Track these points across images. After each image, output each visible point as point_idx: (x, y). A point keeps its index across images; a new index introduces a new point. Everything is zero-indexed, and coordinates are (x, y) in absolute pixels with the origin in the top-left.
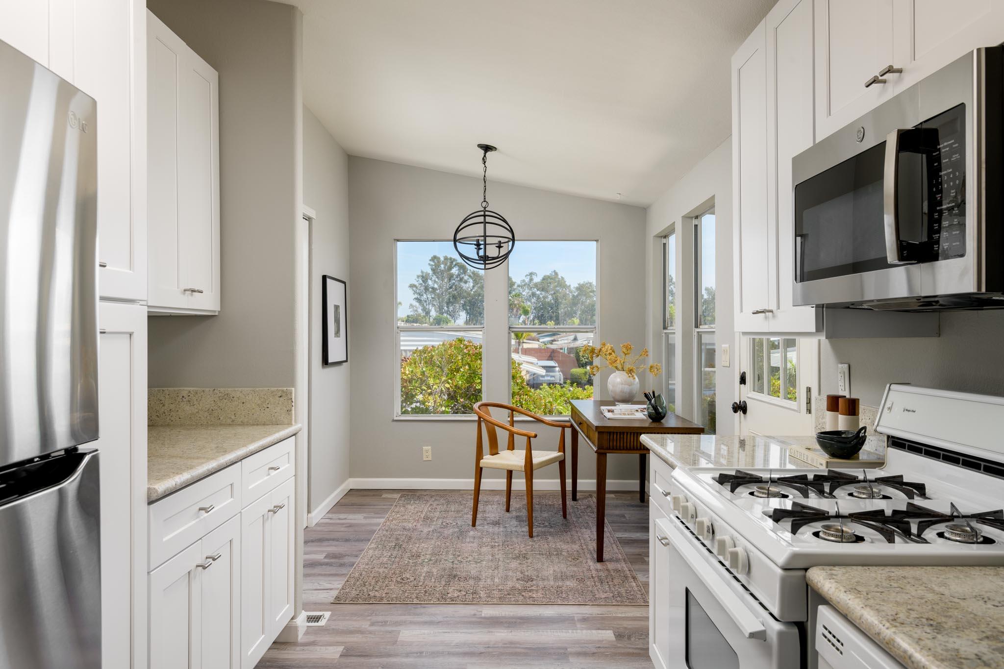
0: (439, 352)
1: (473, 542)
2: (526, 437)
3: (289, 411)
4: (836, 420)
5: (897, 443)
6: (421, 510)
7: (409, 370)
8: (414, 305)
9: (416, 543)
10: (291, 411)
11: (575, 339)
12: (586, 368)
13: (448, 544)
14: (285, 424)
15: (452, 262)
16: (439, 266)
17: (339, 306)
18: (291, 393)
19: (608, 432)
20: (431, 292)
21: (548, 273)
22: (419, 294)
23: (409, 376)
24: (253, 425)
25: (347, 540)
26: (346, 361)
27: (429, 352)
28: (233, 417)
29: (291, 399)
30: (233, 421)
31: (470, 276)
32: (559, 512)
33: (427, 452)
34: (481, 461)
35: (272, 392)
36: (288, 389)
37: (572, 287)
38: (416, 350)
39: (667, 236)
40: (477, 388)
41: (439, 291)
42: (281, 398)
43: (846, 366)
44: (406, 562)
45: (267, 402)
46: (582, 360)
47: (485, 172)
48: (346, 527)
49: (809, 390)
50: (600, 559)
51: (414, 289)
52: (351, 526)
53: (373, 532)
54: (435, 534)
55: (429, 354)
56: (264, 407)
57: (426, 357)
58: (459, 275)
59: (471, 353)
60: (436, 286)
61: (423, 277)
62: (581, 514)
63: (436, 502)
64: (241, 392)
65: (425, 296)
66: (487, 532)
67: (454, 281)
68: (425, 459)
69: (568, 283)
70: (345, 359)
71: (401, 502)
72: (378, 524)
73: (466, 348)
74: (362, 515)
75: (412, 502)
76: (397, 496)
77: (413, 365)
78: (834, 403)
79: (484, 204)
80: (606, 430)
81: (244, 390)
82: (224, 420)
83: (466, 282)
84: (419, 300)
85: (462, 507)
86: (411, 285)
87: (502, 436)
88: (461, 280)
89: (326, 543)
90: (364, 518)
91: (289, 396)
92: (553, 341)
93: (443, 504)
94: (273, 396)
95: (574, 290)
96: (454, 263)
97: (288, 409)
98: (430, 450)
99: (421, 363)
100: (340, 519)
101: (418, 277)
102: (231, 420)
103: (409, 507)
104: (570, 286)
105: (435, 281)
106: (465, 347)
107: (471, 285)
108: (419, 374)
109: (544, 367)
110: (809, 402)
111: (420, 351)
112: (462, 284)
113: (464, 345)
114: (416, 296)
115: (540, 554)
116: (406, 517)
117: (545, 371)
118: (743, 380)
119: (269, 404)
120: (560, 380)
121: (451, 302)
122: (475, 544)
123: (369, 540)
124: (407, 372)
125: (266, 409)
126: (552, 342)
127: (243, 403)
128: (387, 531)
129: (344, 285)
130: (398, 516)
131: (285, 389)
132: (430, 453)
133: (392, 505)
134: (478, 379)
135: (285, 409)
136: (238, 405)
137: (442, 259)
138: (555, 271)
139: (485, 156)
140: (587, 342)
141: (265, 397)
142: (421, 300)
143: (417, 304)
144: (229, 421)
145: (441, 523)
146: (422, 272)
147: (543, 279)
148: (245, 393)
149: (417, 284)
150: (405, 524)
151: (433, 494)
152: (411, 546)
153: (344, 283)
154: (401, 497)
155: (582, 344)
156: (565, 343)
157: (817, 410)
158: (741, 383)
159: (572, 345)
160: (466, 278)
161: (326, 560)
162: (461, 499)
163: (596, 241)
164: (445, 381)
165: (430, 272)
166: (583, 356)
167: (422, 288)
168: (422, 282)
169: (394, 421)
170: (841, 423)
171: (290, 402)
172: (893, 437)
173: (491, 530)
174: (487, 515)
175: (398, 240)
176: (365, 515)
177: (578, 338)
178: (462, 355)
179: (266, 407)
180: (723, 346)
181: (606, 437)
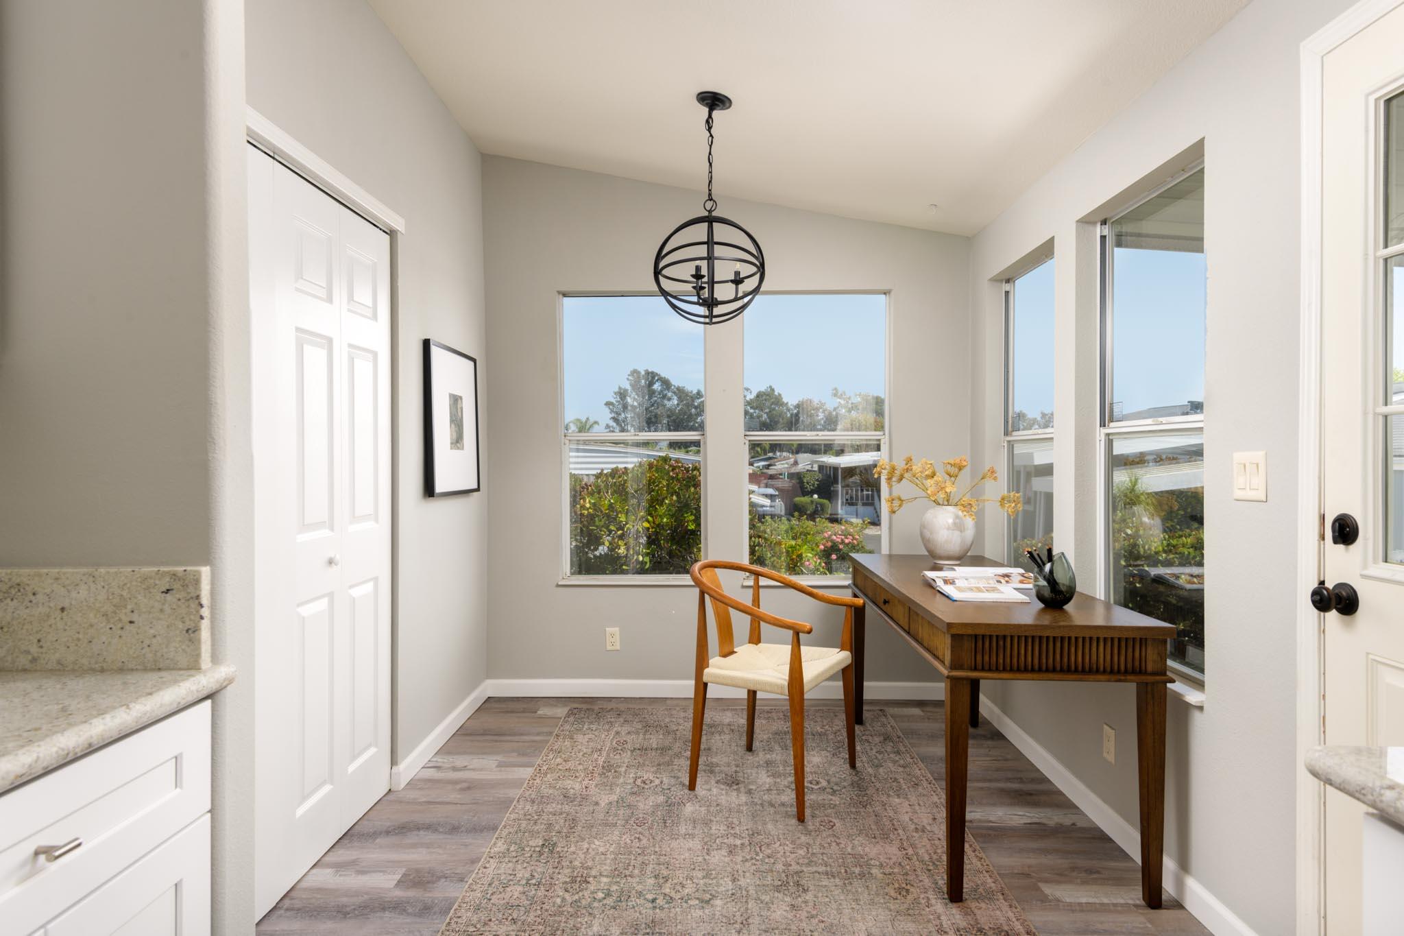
0: (633, 475)
1: (692, 836)
2: (791, 632)
3: (192, 632)
6: (599, 747)
7: (590, 502)
8: (611, 425)
9: (583, 839)
10: (196, 630)
11: (796, 463)
12: (812, 496)
13: (644, 841)
14: (180, 669)
15: (653, 378)
16: (639, 382)
17: (461, 398)
18: (197, 582)
19: (971, 635)
20: (631, 411)
21: (763, 389)
22: (617, 413)
23: (591, 511)
24: (92, 671)
25: (455, 829)
26: (478, 490)
27: (620, 477)
28: (34, 649)
29: (198, 597)
30: (34, 660)
31: (674, 393)
32: (840, 752)
33: (613, 636)
34: (706, 671)
35: (145, 579)
36: (189, 568)
37: (789, 404)
38: (600, 473)
39: (1012, 279)
40: (689, 528)
41: (638, 410)
42: (168, 597)
44: (558, 901)
45: (129, 607)
46: (807, 488)
47: (711, 146)
48: (463, 790)
50: (955, 893)
51: (611, 407)
52: (470, 786)
53: (505, 804)
54: (621, 812)
55: (620, 479)
56: (120, 620)
57: (615, 483)
58: (661, 391)
59: (680, 476)
60: (636, 404)
61: (621, 394)
62: (880, 757)
63: (626, 728)
64: (57, 579)
65: (623, 415)
66: (718, 805)
67: (656, 398)
68: (609, 648)
69: (785, 400)
70: (475, 486)
71: (567, 727)
72: (517, 783)
73: (673, 470)
74: (495, 757)
75: (586, 727)
76: (561, 711)
77: (596, 495)
79: (709, 205)
80: (970, 632)
81: (64, 573)
82: (9, 658)
83: (669, 399)
84: (615, 420)
85: (670, 738)
86: (607, 402)
87: (740, 623)
88: (664, 397)
89: (412, 838)
90: (497, 766)
91: (191, 589)
92: (769, 465)
93: (637, 733)
94: (148, 588)
95: (792, 407)
96: (656, 378)
97: (189, 624)
98: (618, 633)
99: (607, 492)
100: (455, 769)
101: (615, 393)
102: (30, 657)
103: (579, 738)
104: (787, 403)
105: (635, 399)
106: (671, 469)
107: (676, 402)
108: (606, 507)
109: (766, 496)
111: (606, 474)
112: (666, 402)
113: (670, 466)
114: (613, 415)
115: (827, 874)
116: (570, 765)
117: (769, 501)
118: (1344, 535)
119: (136, 611)
120: (781, 511)
121: (653, 422)
122: (697, 841)
123: (495, 828)
124: (588, 505)
125: (128, 627)
126: (768, 467)
127: (63, 609)
128: (533, 802)
129: (472, 364)
130: (559, 760)
131: (181, 569)
132: (617, 637)
133: (551, 733)
134: (691, 515)
135: (181, 626)
136: (48, 616)
137: (643, 373)
138: (770, 387)
139: (710, 116)
140: (810, 466)
141: (125, 593)
142: (618, 420)
143: (615, 424)
144: (23, 661)
145: (632, 781)
146: (620, 388)
147: (758, 396)
148: (68, 582)
149: (614, 401)
150: (568, 783)
151: (622, 707)
152: (573, 849)
153: (474, 361)
154: (568, 715)
155: (804, 469)
156: (784, 468)
158: (1338, 541)
159: (793, 470)
160: (670, 394)
161: (399, 893)
162: (667, 720)
163: (885, 294)
164: (642, 517)
165: (628, 387)
166: (808, 483)
167: (620, 406)
168: (619, 399)
169: (558, 586)
171: (193, 605)
173: (723, 800)
174: (714, 760)
175: (565, 295)
176: (500, 758)
177: (799, 461)
178: (667, 480)
179: (126, 619)
180: (1239, 457)
181: (968, 645)
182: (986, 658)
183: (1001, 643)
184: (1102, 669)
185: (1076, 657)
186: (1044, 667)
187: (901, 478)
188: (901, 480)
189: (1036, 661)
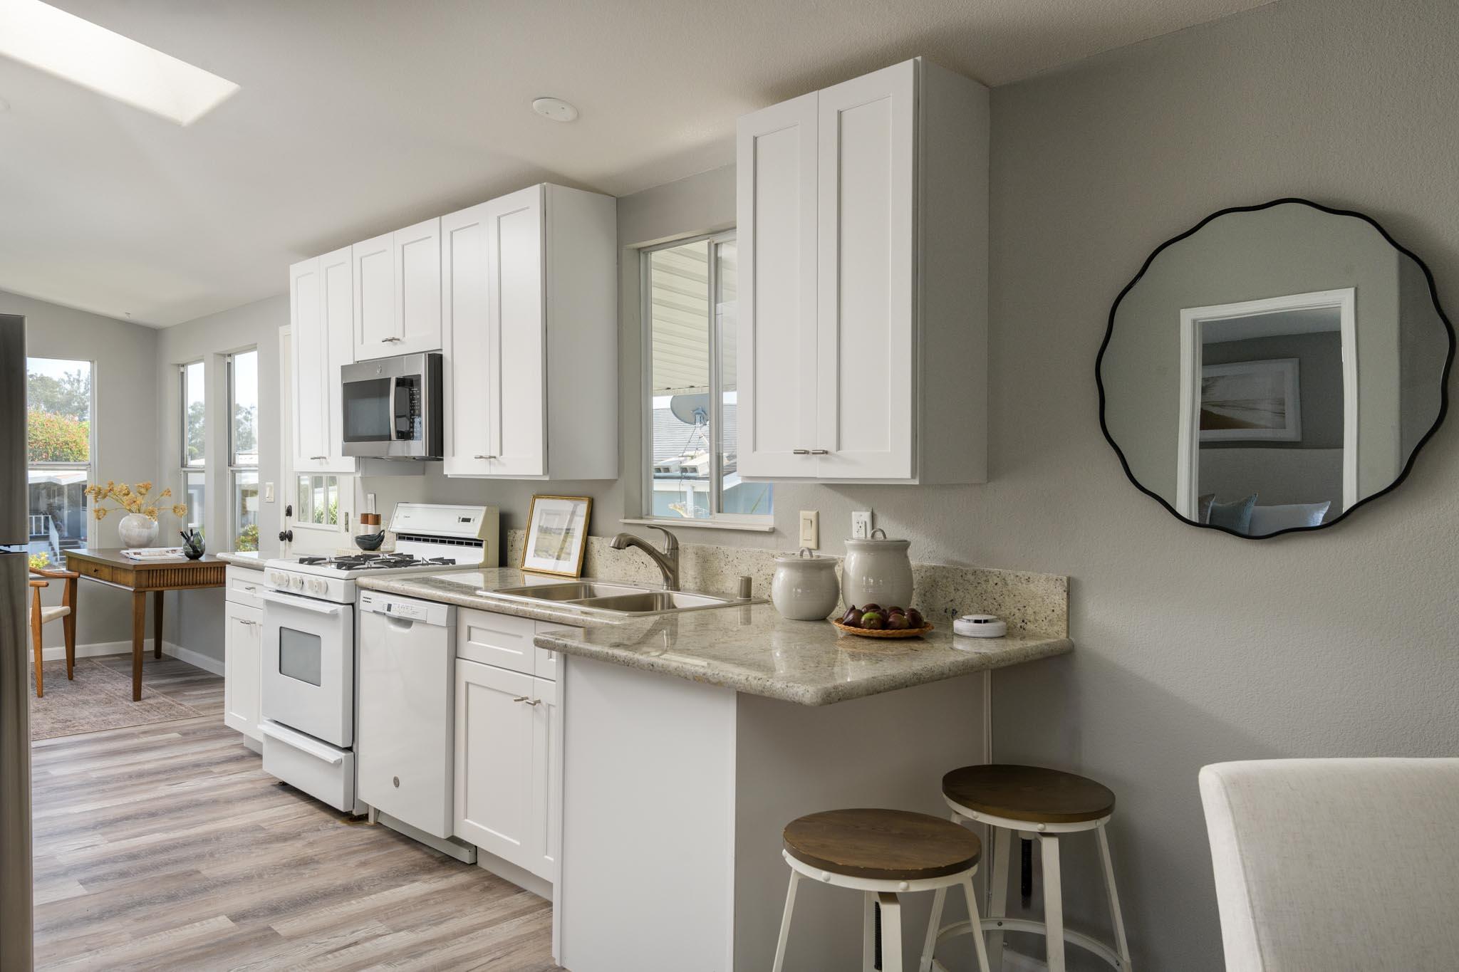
2: (34, 587)
4: (367, 528)
5: (402, 537)
19: (147, 570)
39: (186, 364)
43: (373, 495)
49: (347, 514)
50: (137, 698)
78: (365, 519)
80: (145, 568)
110: (347, 523)
118: (289, 512)
157: (352, 528)
158: (287, 515)
170: (370, 530)
172: (399, 534)
180: (267, 483)
181: (145, 575)
182: (154, 580)
183: (162, 573)
184: (212, 582)
185: (200, 577)
186: (184, 583)
187: (105, 496)
188: (105, 497)
189: (180, 580)
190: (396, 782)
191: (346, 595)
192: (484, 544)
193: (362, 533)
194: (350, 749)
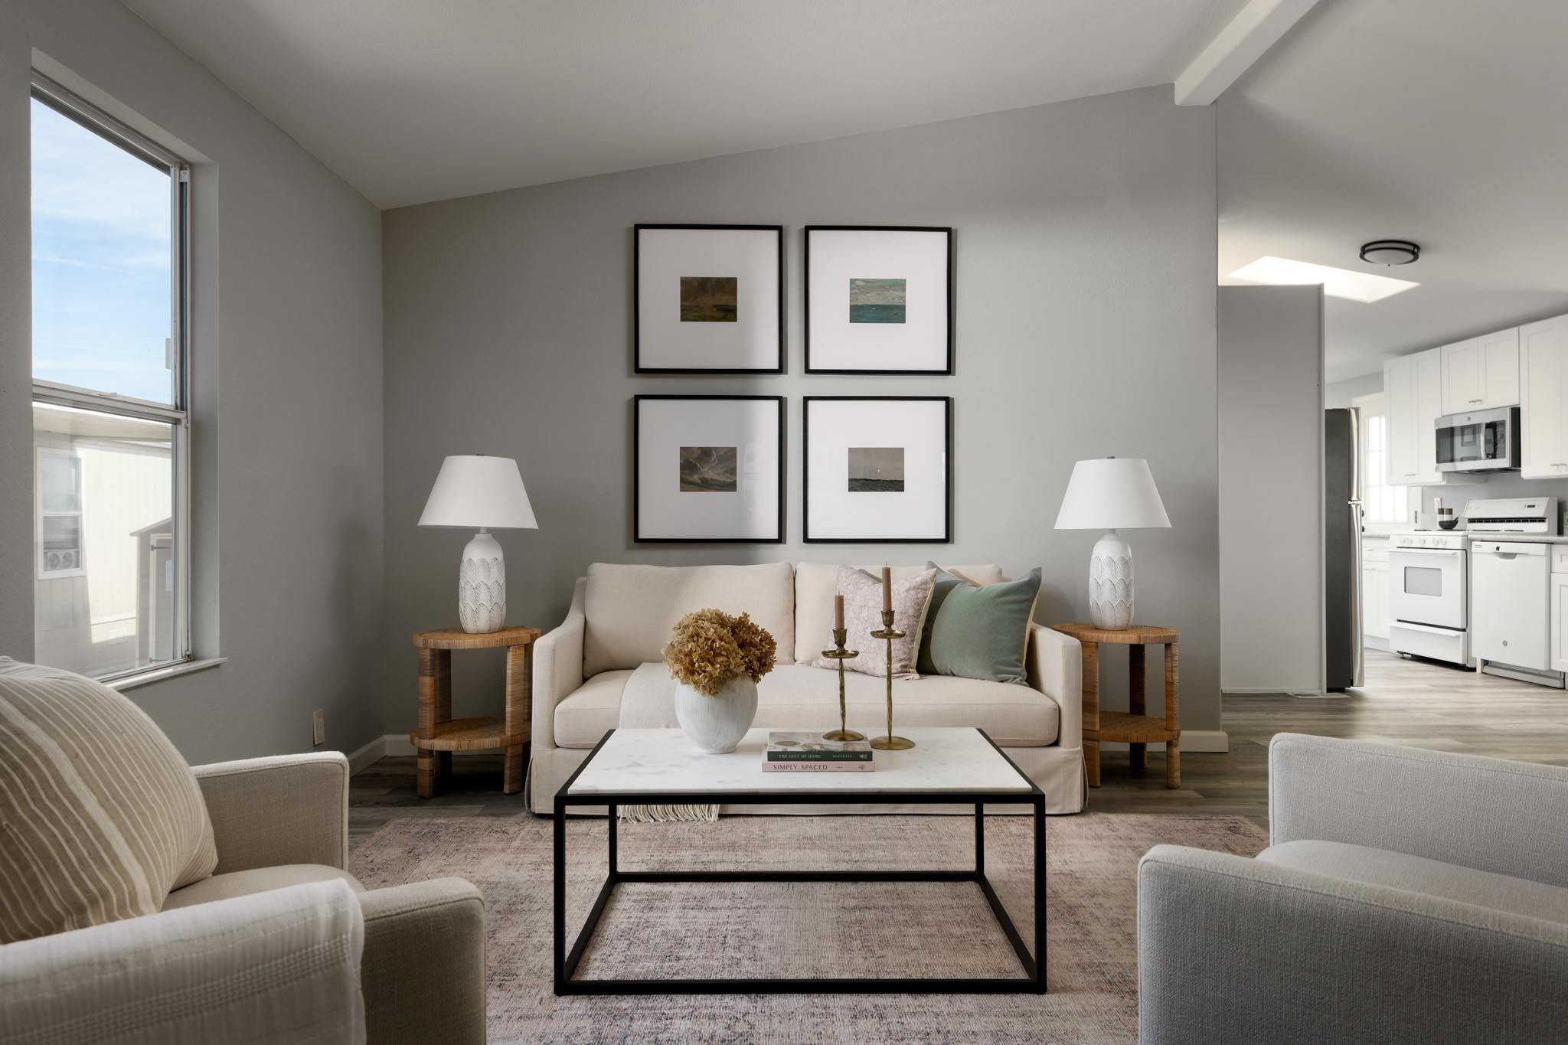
4: (1443, 517)
43: (1440, 499)
170: (1446, 518)
172: (1472, 519)
190: (1505, 643)
191: (1463, 544)
192: (1547, 520)
193: (1441, 520)
194: (1464, 630)
